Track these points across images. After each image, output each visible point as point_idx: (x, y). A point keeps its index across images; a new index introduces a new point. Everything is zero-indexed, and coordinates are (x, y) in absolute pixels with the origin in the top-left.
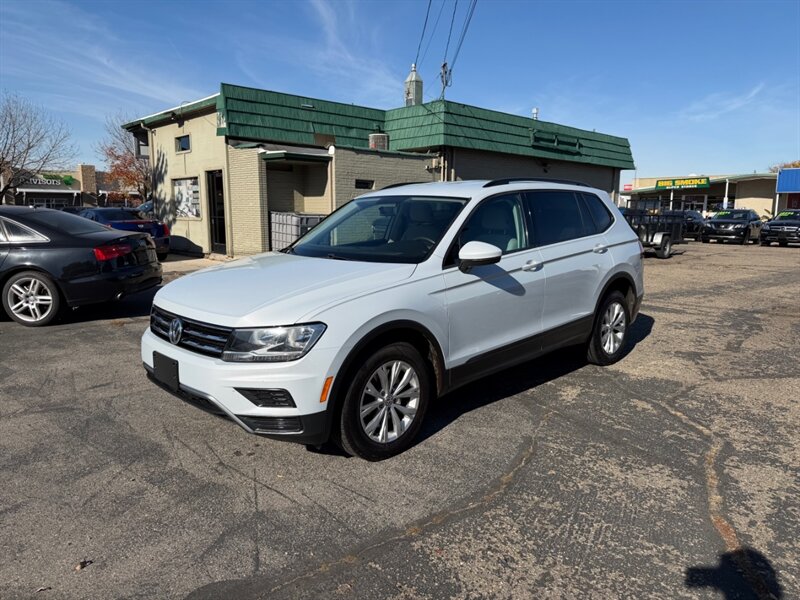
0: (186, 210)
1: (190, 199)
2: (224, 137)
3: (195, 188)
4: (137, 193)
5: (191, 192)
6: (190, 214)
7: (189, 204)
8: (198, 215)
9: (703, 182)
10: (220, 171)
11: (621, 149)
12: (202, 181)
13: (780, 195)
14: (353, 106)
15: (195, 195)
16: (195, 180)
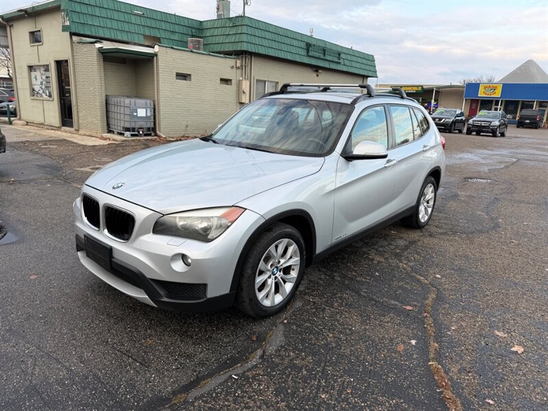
0: (41, 92)
1: (44, 83)
2: (68, 33)
3: (48, 74)
4: (8, 77)
5: (44, 77)
6: (44, 95)
7: (43, 87)
8: (50, 96)
9: (420, 89)
10: (66, 61)
11: (369, 63)
12: (53, 68)
13: (466, 100)
14: (175, 15)
15: (48, 80)
16: (47, 68)
